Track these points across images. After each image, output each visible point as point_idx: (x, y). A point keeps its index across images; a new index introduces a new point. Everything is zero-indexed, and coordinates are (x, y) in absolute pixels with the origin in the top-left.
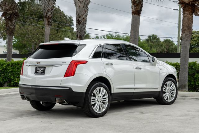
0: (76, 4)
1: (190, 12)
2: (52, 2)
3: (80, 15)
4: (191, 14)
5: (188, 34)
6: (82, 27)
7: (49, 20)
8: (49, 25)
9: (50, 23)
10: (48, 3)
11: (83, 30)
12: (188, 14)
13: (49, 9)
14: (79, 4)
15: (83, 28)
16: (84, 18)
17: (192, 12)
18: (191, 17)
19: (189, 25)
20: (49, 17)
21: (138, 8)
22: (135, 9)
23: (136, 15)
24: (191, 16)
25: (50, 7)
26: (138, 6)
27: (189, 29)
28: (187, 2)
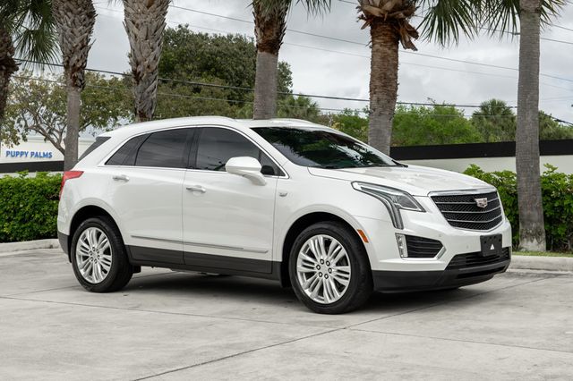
0: (128, 32)
1: (387, 38)
2: (81, 27)
3: (139, 58)
4: (389, 44)
5: (385, 97)
6: (145, 89)
7: (76, 74)
8: (76, 85)
9: (79, 82)
10: (72, 32)
11: (148, 96)
12: (381, 46)
13: (75, 45)
14: (136, 30)
15: (148, 90)
16: (148, 67)
17: (392, 39)
18: (390, 52)
19: (385, 74)
20: (74, 65)
21: (268, 34)
22: (263, 38)
23: (264, 53)
24: (389, 49)
25: (77, 40)
26: (269, 29)
27: (385, 86)
28: (377, 15)
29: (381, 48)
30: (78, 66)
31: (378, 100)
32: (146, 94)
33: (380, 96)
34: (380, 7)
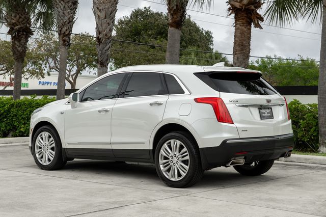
0: (95, 14)
1: (244, 21)
2: (69, 10)
3: (101, 30)
4: (246, 25)
5: (242, 57)
6: (104, 48)
7: (65, 38)
8: (65, 45)
9: (66, 43)
10: (63, 13)
11: (105, 53)
12: (240, 26)
13: (65, 21)
14: (99, 13)
15: (105, 49)
16: (106, 35)
17: (247, 21)
18: (245, 29)
19: (242, 43)
20: (64, 33)
21: (175, 17)
22: (172, 19)
23: (173, 28)
24: (245, 28)
25: (66, 18)
26: (176, 14)
27: (242, 50)
28: (238, 7)
29: (240, 27)
30: (66, 33)
31: (238, 59)
32: (104, 51)
33: (239, 56)
34: (240, 2)
